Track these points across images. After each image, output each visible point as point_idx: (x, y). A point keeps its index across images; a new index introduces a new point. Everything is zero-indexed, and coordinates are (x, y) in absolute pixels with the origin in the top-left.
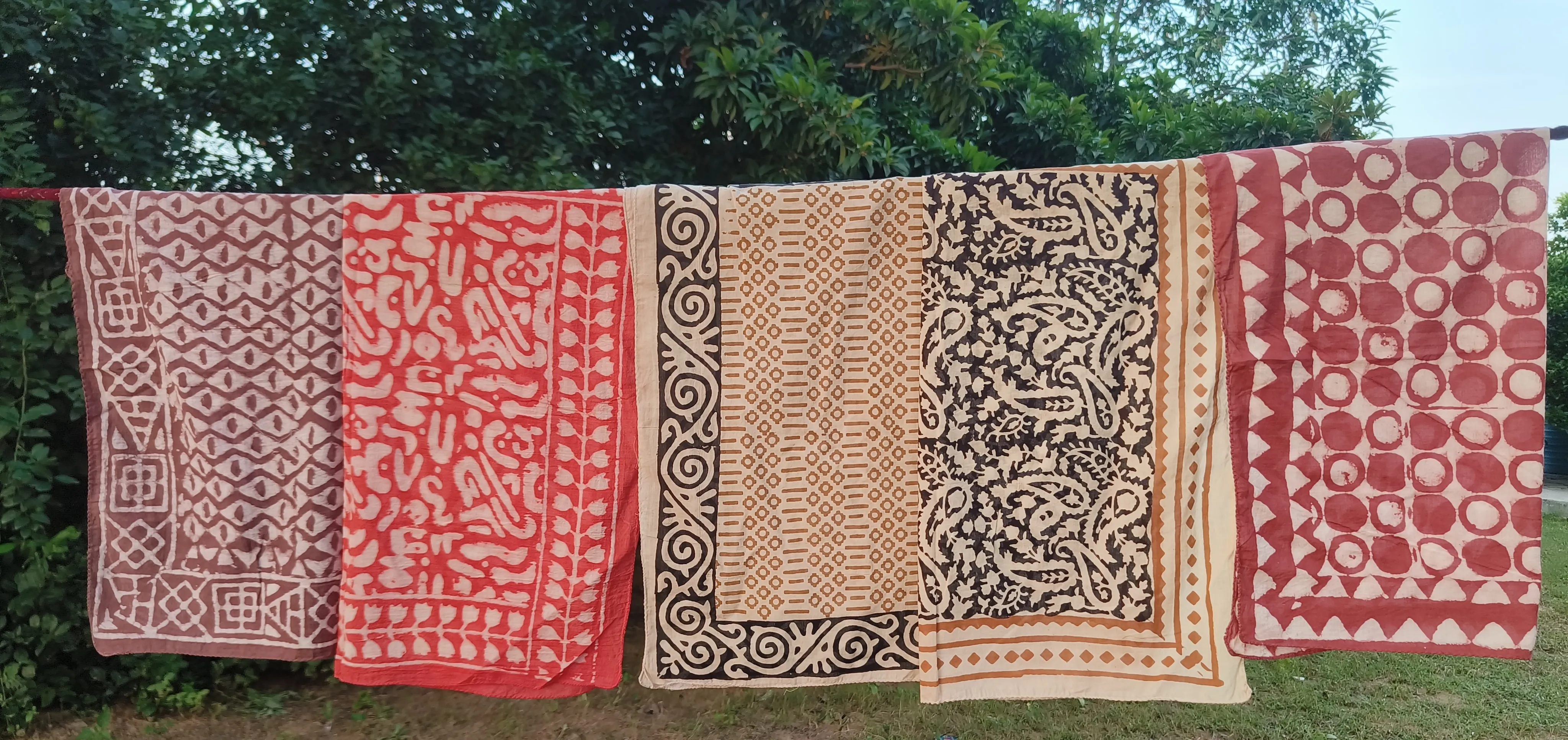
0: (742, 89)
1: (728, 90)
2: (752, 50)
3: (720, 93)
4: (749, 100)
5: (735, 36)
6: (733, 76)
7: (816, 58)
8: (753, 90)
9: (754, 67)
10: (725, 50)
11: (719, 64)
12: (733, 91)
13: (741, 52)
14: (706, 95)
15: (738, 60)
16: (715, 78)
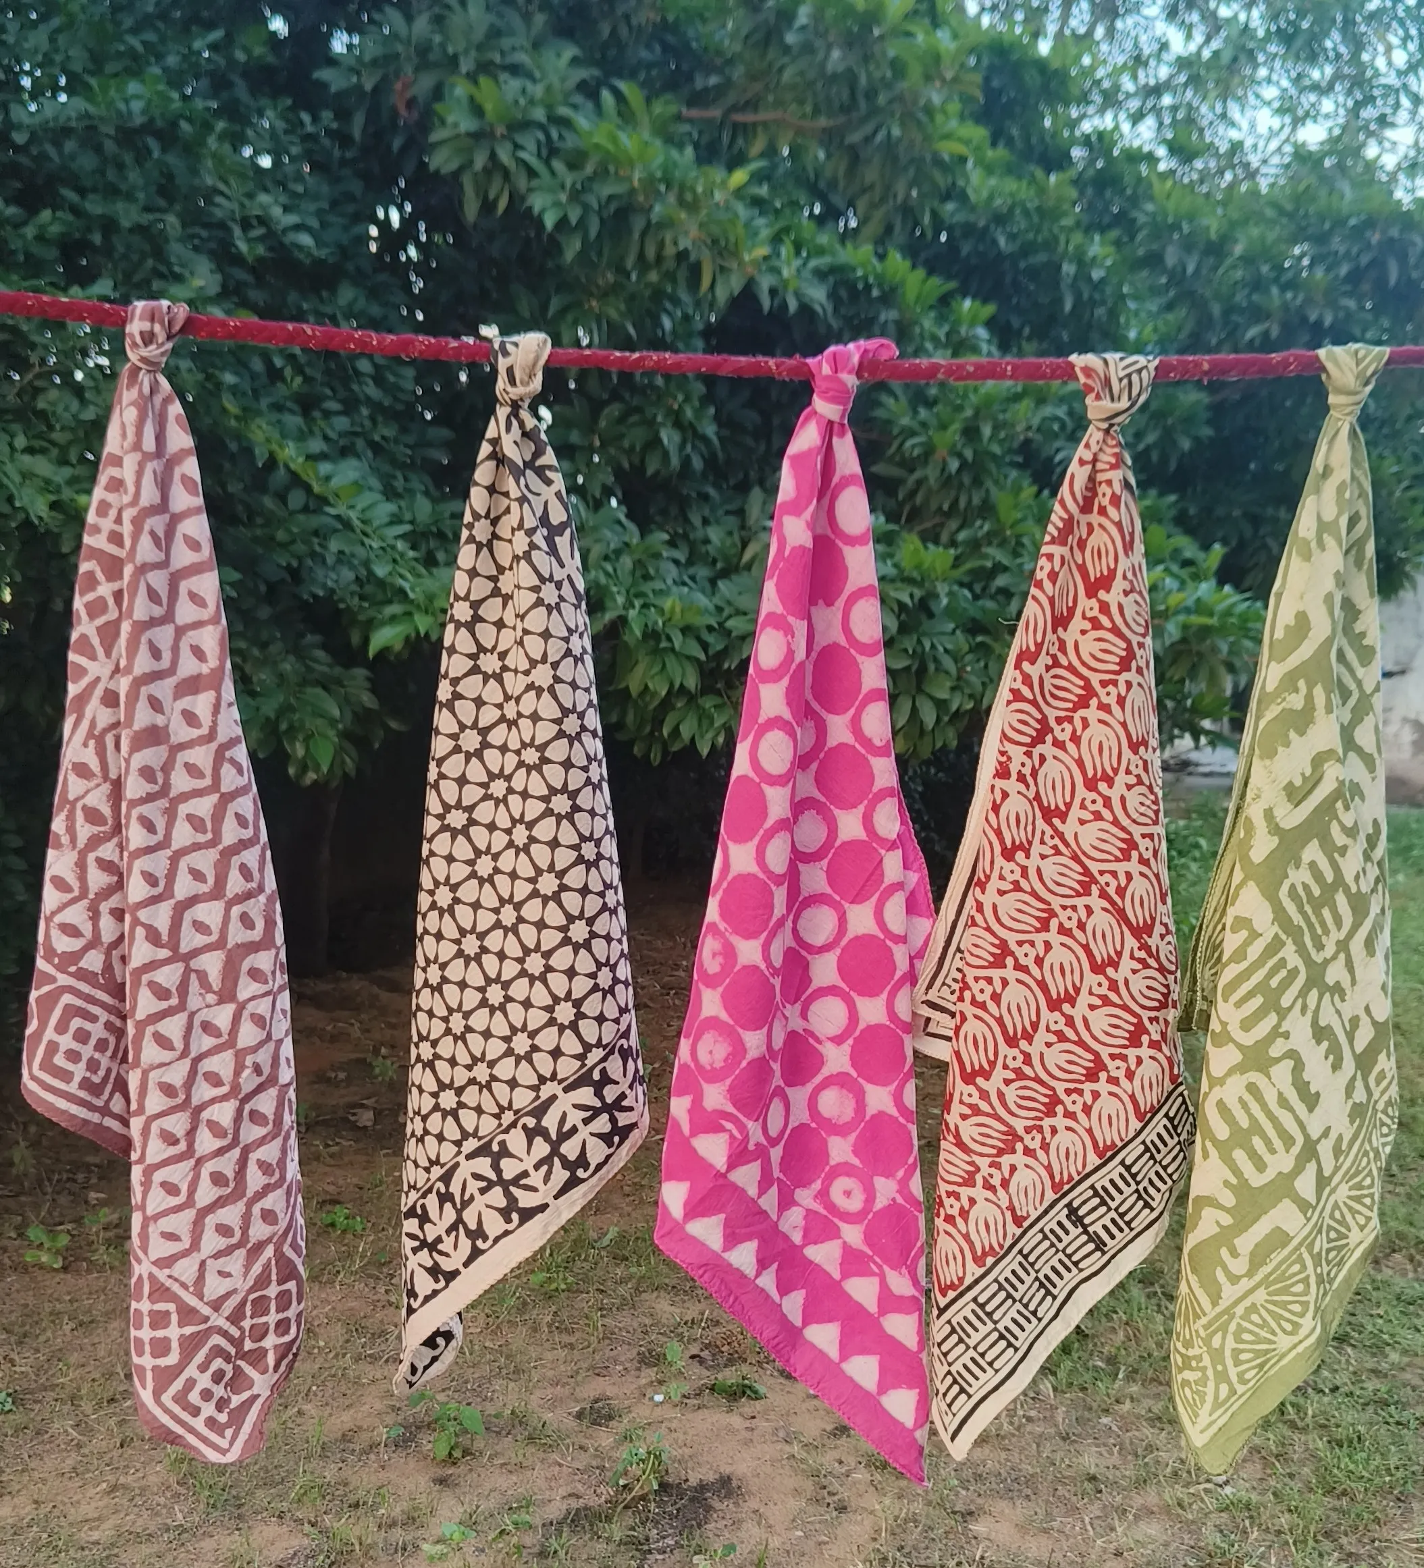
0: (523, 155)
1: (493, 156)
2: (529, 86)
3: (480, 161)
4: (532, 173)
5: (497, 58)
6: (500, 130)
7: (648, 101)
8: (539, 155)
9: (539, 114)
10: (483, 80)
11: (477, 110)
12: (504, 156)
13: (513, 85)
14: (453, 166)
15: (510, 97)
16: (469, 135)
